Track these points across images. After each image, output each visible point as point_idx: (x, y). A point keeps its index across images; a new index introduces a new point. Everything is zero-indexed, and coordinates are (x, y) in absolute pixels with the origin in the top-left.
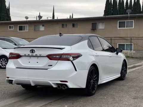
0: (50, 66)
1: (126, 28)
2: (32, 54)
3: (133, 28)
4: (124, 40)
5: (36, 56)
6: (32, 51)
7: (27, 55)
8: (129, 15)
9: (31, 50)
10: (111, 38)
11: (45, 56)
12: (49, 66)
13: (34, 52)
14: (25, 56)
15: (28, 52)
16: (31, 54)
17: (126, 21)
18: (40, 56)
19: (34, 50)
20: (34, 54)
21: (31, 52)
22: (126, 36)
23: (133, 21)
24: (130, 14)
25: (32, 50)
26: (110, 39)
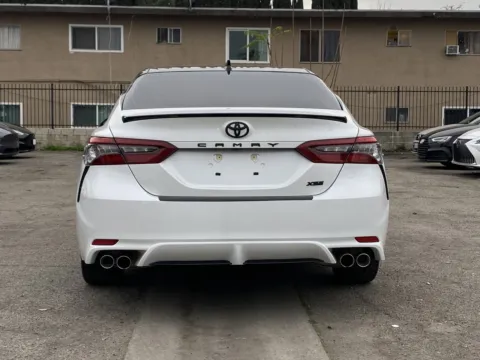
0: (316, 184)
1: (96, 51)
2: (237, 141)
3: (122, 51)
4: (91, 92)
5: (255, 150)
6: (235, 129)
7: (211, 145)
8: (109, 7)
9: (229, 127)
10: (52, 82)
11: (295, 146)
12: (310, 184)
13: (243, 132)
14: (202, 149)
15: (214, 135)
16: (229, 143)
17: (96, 26)
18: (273, 149)
19: (246, 126)
20: (246, 143)
21: (231, 132)
22: (101, 79)
23: (122, 27)
24: (111, 4)
25: (237, 124)
26: (48, 86)
